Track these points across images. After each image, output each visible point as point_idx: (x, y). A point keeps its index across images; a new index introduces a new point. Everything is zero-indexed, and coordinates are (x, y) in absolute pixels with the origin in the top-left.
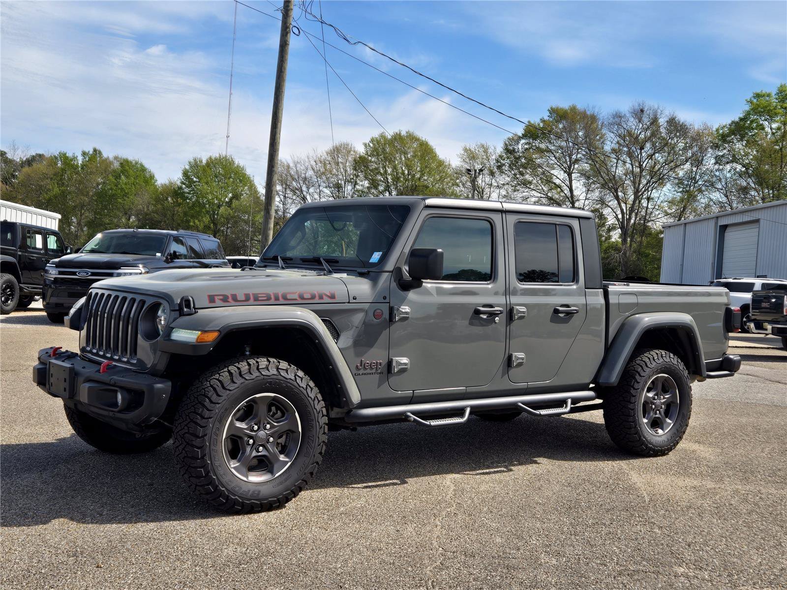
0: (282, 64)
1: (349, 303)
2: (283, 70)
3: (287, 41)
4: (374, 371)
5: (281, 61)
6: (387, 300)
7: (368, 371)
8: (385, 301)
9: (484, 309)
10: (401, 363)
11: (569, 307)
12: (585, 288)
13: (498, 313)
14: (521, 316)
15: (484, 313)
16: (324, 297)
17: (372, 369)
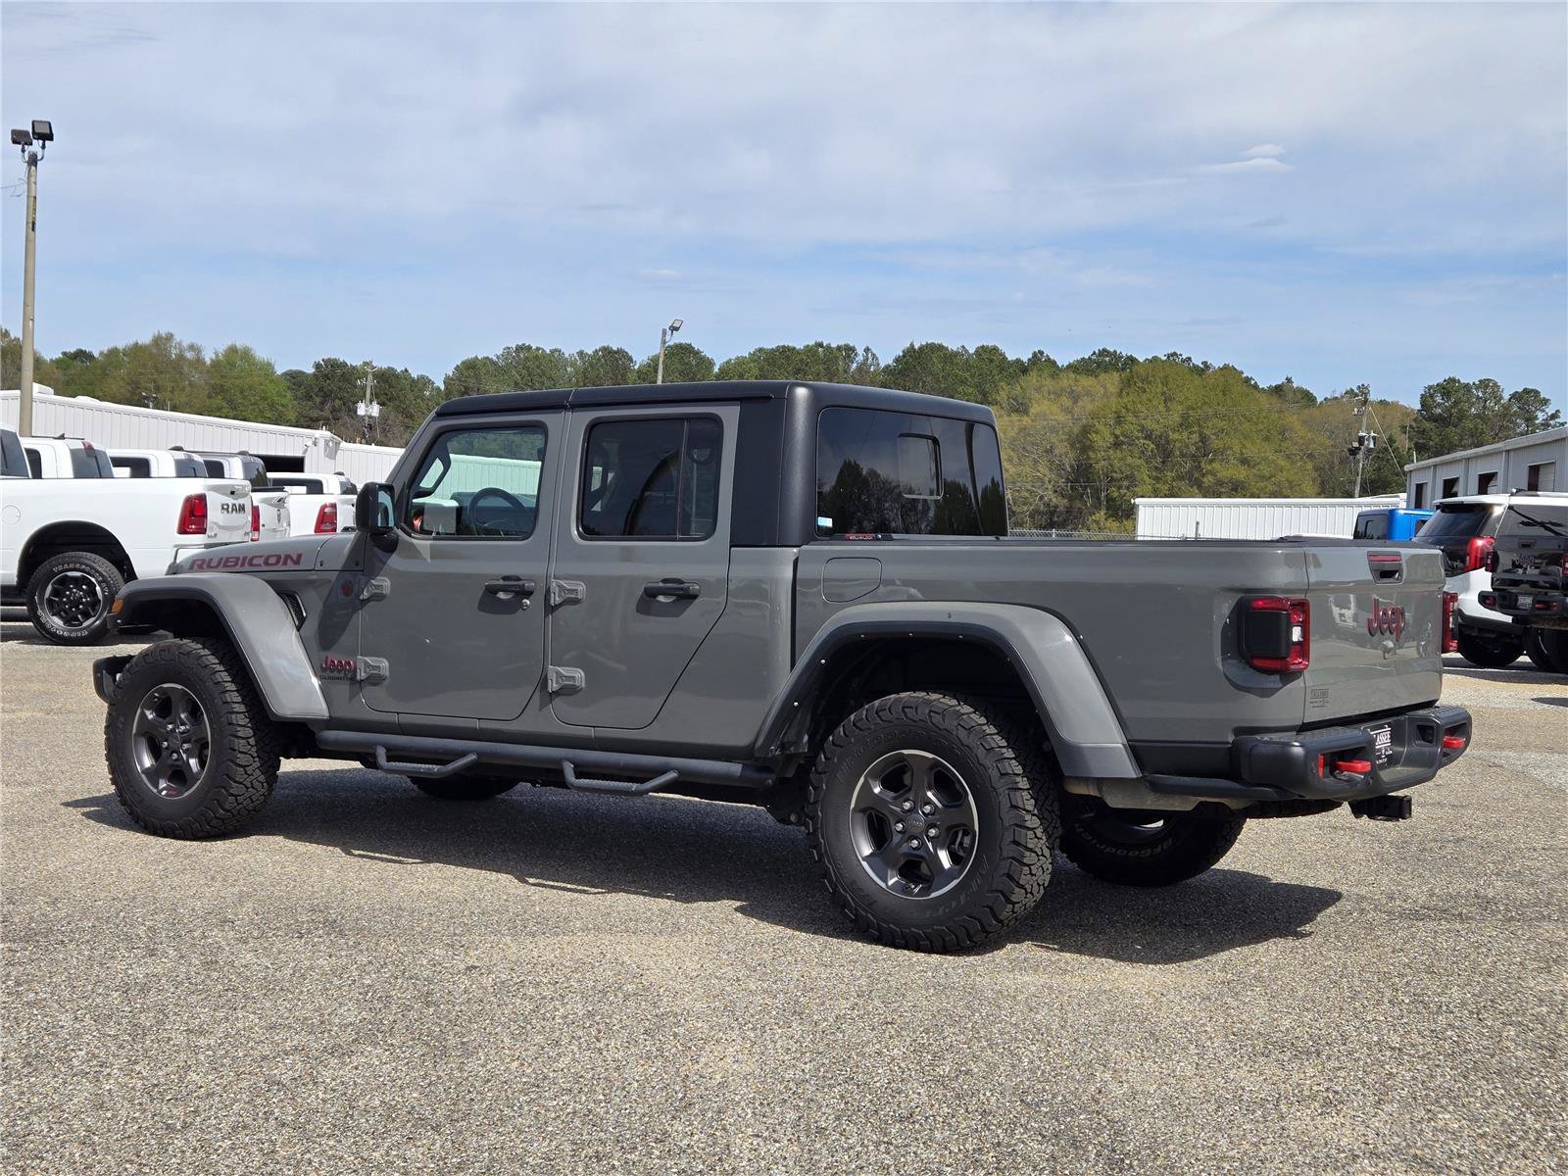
1: (314, 570)
4: (342, 675)
6: (360, 567)
7: (336, 674)
8: (357, 568)
9: (506, 583)
10: (373, 666)
11: (683, 583)
12: (731, 547)
13: (528, 594)
14: (569, 598)
15: (505, 589)
16: (289, 561)
17: (339, 671)
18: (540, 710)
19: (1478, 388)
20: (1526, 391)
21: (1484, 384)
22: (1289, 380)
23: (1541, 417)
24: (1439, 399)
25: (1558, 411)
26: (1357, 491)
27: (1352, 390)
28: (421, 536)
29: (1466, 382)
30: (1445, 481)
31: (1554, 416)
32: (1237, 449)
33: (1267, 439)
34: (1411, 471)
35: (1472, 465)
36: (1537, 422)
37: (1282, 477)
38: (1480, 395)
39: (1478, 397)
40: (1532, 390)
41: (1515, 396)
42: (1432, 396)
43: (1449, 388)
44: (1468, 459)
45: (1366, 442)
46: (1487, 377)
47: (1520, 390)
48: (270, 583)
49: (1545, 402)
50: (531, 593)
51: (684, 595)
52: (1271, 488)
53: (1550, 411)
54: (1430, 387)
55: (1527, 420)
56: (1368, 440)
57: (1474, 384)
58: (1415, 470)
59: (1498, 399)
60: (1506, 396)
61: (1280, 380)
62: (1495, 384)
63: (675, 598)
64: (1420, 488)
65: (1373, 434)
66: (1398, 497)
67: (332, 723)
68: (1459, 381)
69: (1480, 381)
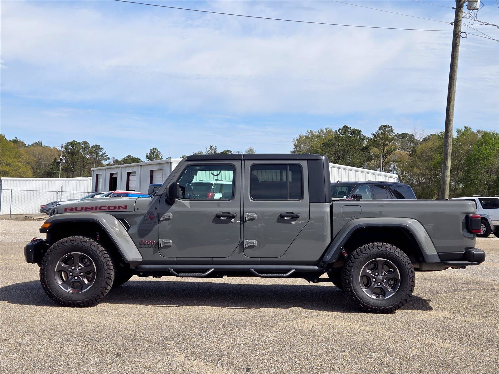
0: (453, 60)
1: (134, 211)
2: (454, 64)
3: (457, 43)
4: (150, 246)
5: (453, 58)
6: (157, 210)
7: (147, 246)
8: (156, 210)
9: (223, 214)
10: (165, 242)
11: (293, 213)
12: (309, 202)
13: (233, 217)
14: (251, 219)
15: (223, 216)
16: (121, 208)
17: (149, 245)
18: (239, 253)
19: (82, 144)
20: (96, 145)
21: (84, 143)
22: (16, 138)
23: (101, 153)
24: (70, 147)
25: (106, 152)
26: (59, 176)
27: (36, 142)
28: (184, 199)
29: (78, 142)
30: (110, 174)
31: (104, 153)
32: (5, 161)
33: (14, 157)
34: (93, 170)
35: (124, 169)
36: (99, 155)
37: (21, 170)
38: (83, 146)
39: (82, 147)
40: (98, 145)
41: (92, 147)
42: (68, 146)
43: (73, 143)
44: (122, 167)
45: (62, 160)
46: (85, 141)
47: (94, 145)
48: (114, 215)
49: (102, 149)
50: (235, 217)
51: (294, 217)
52: (18, 174)
53: (103, 152)
54: (68, 143)
55: (97, 154)
56: (63, 159)
57: (81, 142)
58: (96, 170)
59: (88, 147)
60: (91, 147)
61: (13, 138)
62: (87, 143)
63: (290, 218)
64: (97, 175)
65: (64, 158)
66: (88, 178)
67: (144, 262)
68: (76, 142)
69: (83, 142)
